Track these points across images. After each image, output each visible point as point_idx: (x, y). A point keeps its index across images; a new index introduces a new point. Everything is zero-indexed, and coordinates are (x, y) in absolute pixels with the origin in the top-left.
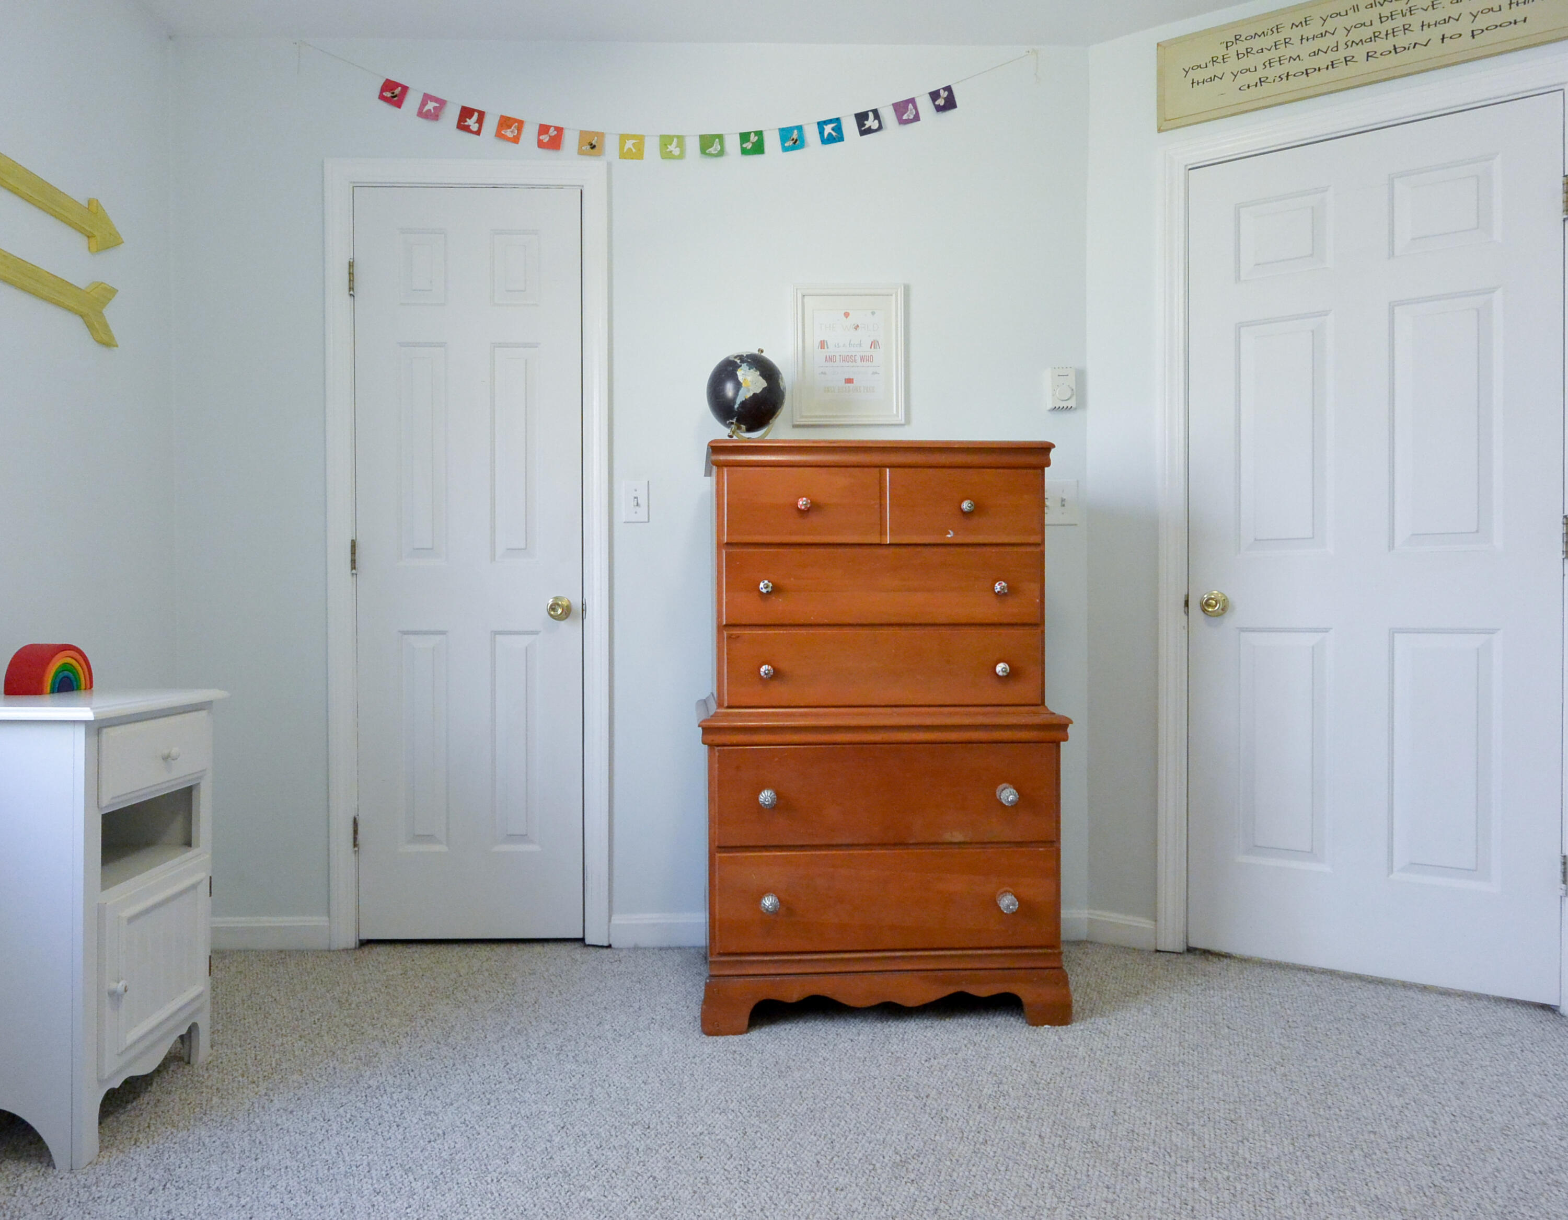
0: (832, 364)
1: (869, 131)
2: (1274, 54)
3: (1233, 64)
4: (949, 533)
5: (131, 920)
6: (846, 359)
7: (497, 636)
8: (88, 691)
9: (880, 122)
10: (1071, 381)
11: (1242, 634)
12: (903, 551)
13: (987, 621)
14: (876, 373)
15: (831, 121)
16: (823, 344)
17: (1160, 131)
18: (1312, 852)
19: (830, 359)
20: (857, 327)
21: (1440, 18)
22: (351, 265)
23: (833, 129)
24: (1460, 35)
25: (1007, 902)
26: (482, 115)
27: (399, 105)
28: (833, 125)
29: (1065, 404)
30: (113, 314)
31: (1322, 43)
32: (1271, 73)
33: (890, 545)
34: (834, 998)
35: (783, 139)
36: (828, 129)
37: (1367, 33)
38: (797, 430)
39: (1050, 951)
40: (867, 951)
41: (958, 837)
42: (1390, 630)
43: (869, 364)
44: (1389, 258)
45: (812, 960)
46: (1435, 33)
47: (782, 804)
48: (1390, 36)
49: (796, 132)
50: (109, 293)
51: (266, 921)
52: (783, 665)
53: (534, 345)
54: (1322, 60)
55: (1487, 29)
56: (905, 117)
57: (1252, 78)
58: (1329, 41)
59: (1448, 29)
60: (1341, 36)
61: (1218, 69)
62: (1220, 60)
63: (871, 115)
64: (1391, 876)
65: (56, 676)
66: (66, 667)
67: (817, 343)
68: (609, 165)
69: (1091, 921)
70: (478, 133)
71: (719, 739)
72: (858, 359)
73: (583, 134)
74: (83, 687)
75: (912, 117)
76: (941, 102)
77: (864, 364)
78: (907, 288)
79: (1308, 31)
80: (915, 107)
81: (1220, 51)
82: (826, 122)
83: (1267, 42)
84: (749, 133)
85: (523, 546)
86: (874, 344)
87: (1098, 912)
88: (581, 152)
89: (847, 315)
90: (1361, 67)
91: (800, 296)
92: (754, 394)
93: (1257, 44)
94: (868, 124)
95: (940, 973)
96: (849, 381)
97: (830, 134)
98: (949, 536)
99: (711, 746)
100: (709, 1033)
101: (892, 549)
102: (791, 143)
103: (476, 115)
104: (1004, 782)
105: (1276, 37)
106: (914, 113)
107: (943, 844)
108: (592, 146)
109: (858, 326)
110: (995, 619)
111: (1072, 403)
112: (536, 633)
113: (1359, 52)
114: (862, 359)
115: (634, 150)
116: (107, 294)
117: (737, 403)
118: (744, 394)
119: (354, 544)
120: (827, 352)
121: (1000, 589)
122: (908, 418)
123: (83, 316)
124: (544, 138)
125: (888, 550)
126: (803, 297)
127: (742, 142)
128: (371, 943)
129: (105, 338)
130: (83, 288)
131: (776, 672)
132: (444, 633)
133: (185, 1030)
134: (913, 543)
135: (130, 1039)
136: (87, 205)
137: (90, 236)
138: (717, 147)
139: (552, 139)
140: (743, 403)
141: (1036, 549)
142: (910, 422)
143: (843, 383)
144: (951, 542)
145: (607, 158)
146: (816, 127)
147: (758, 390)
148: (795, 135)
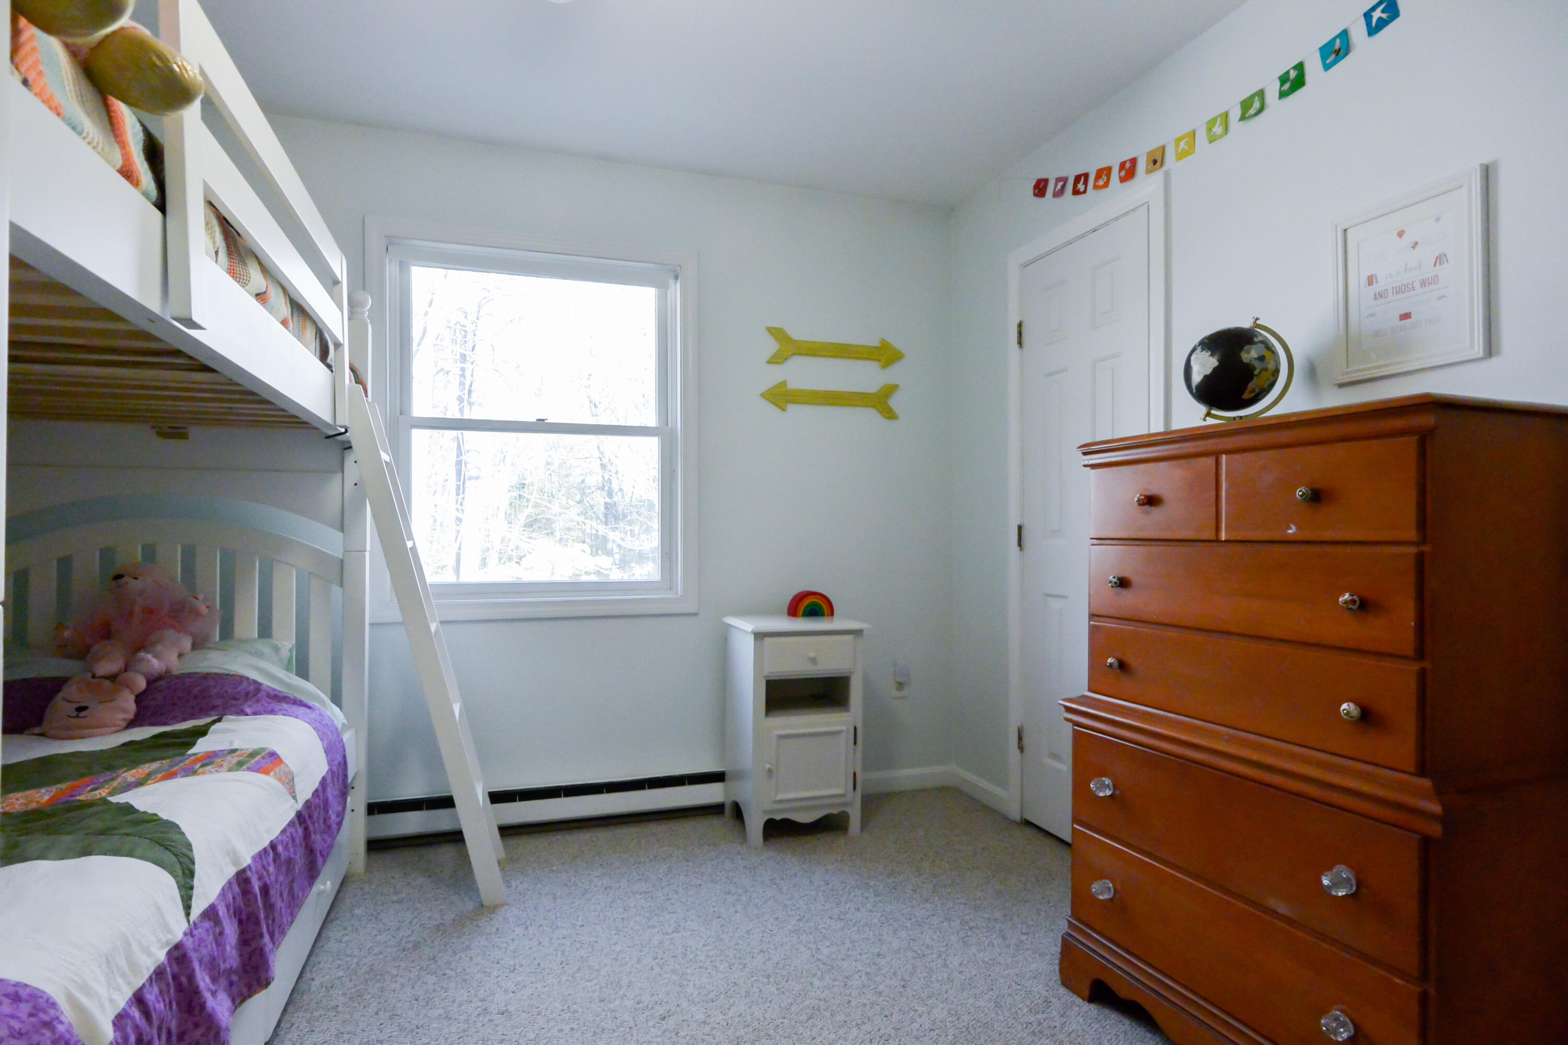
0: (1382, 301)
4: (1291, 529)
5: (781, 737)
6: (1399, 290)
8: (830, 617)
12: (1240, 548)
13: (1338, 644)
14: (1443, 297)
16: (1371, 280)
19: (1380, 296)
20: (1415, 246)
22: (1020, 325)
23: (1383, 11)
25: (1336, 1026)
26: (1086, 175)
27: (1043, 196)
28: (1383, 7)
33: (1226, 542)
35: (1324, 57)
36: (1377, 14)
38: (1343, 391)
41: (1283, 908)
43: (1433, 287)
45: (1137, 966)
47: (1119, 801)
49: (1338, 41)
50: (893, 389)
51: (982, 783)
52: (1131, 661)
53: (1118, 354)
65: (806, 607)
66: (812, 604)
67: (1364, 280)
68: (1167, 176)
70: (1085, 193)
71: (1076, 718)
72: (1417, 284)
73: (1149, 154)
74: (826, 614)
77: (1427, 289)
78: (1488, 173)
82: (1373, 9)
84: (1289, 71)
86: (1440, 259)
88: (1149, 172)
89: (1401, 234)
91: (1340, 233)
92: (1207, 375)
96: (1406, 316)
97: (1379, 19)
98: (1290, 531)
99: (1074, 724)
100: (1064, 983)
101: (1231, 547)
102: (1333, 57)
103: (1083, 178)
104: (1340, 863)
108: (1156, 161)
109: (1416, 243)
110: (1350, 644)
114: (1423, 284)
115: (1186, 148)
116: (890, 390)
117: (1194, 387)
118: (1197, 378)
119: (1020, 528)
120: (1376, 288)
121: (1346, 602)
122: (1491, 349)
123: (873, 407)
124: (1123, 173)
125: (1221, 550)
126: (1345, 230)
127: (1282, 85)
128: (1028, 823)
129: (890, 414)
130: (872, 391)
131: (1122, 666)
132: (1065, 597)
133: (835, 811)
134: (1252, 539)
135: (780, 797)
136: (878, 344)
137: (880, 361)
138: (1257, 105)
139: (1129, 170)
140: (1198, 387)
141: (1413, 550)
142: (1498, 353)
143: (1397, 322)
144: (1292, 539)
145: (1165, 168)
146: (1362, 21)
147: (1208, 371)
148: (1337, 45)
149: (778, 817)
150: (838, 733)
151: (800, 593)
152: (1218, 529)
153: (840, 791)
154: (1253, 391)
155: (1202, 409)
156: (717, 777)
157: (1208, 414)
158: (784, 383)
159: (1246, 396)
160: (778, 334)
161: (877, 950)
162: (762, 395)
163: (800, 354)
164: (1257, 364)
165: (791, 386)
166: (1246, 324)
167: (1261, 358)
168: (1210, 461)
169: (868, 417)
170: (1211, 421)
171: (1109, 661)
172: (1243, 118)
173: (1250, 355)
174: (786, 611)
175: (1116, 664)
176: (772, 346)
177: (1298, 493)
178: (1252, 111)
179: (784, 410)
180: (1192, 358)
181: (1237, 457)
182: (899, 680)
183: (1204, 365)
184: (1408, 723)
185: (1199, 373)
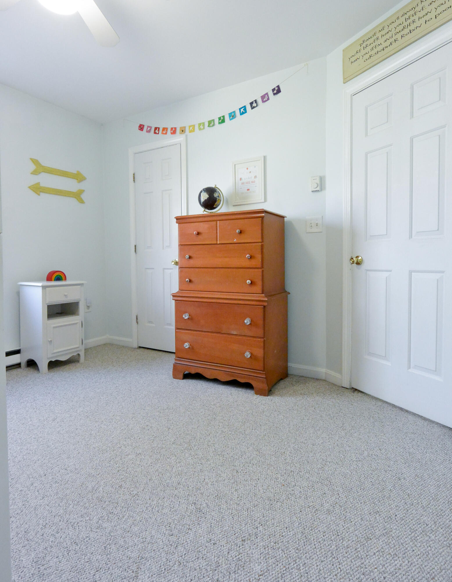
0: (243, 185)
1: (254, 107)
2: (374, 44)
3: (363, 52)
4: (235, 240)
5: (54, 327)
6: (247, 183)
7: (165, 270)
8: (65, 280)
9: (257, 104)
10: (318, 181)
11: (368, 272)
12: (223, 245)
13: (246, 267)
14: (256, 186)
15: (243, 107)
16: (241, 179)
17: (344, 83)
18: (385, 357)
19: (243, 183)
20: (250, 172)
21: (424, 14)
22: (134, 174)
23: (243, 110)
24: (431, 18)
25: (248, 355)
26: (159, 128)
27: (142, 130)
28: (243, 108)
29: (316, 190)
30: (83, 196)
31: (387, 36)
32: (373, 52)
33: (219, 244)
34: (202, 374)
35: (230, 117)
36: (242, 110)
37: (401, 27)
39: (262, 372)
40: (211, 363)
41: (235, 333)
42: (409, 271)
43: (254, 183)
44: (411, 119)
45: (197, 363)
46: (423, 21)
47: (191, 319)
48: (409, 26)
49: (233, 113)
50: (83, 191)
51: (121, 339)
52: (193, 279)
53: (171, 190)
54: (388, 42)
55: (440, 13)
56: (264, 100)
57: (367, 56)
58: (390, 34)
59: (427, 18)
60: (393, 32)
61: (357, 56)
62: (359, 52)
63: (254, 102)
64: (410, 370)
65: (55, 277)
66: (58, 276)
67: (239, 179)
68: (186, 136)
69: (326, 373)
70: (158, 134)
71: (176, 298)
72: (251, 182)
73: (181, 128)
75: (266, 99)
76: (275, 92)
77: (253, 183)
78: (265, 157)
79: (383, 32)
80: (268, 96)
81: (359, 48)
82: (241, 108)
83: (371, 41)
84: (221, 117)
85: (169, 245)
86: (255, 177)
87: (328, 371)
88: (180, 133)
89: (247, 169)
90: (400, 42)
91: (234, 165)
92: (205, 200)
93: (368, 42)
94: (253, 105)
95: (230, 373)
96: (248, 190)
97: (243, 112)
99: (176, 300)
100: (174, 378)
101: (220, 245)
102: (232, 117)
103: (158, 129)
104: (248, 317)
105: (375, 37)
106: (267, 97)
107: (231, 334)
108: (183, 131)
110: (248, 266)
111: (318, 189)
112: (172, 269)
113: (399, 36)
114: (252, 182)
115: (192, 130)
116: (82, 192)
117: (202, 202)
118: (202, 200)
119: (135, 246)
120: (242, 181)
121: (248, 257)
122: (265, 201)
123: (75, 198)
124: (172, 131)
125: (218, 246)
126: (235, 165)
127: (219, 120)
128: (140, 347)
129: (82, 202)
130: (75, 191)
131: (190, 281)
132: (153, 269)
133: (75, 354)
134: (225, 243)
135: (55, 351)
136: (76, 173)
137: (77, 179)
138: (213, 123)
139: (174, 131)
140: (203, 202)
141: (260, 244)
142: (266, 201)
143: (246, 191)
144: (235, 242)
145: (186, 134)
146: (239, 110)
147: (206, 199)
148: (233, 114)
149: (53, 360)
150: (76, 323)
151: (52, 272)
152: (217, 241)
153: (77, 346)
154: (216, 205)
155: (202, 209)
156: (18, 352)
157: (205, 211)
158: (39, 183)
159: (214, 206)
160: (35, 162)
161: (115, 386)
162: (29, 187)
163: (45, 172)
164: (217, 198)
165: (42, 185)
166: (213, 186)
167: (218, 196)
168: (215, 223)
169: (73, 201)
170: (205, 213)
171: (187, 280)
172: (209, 126)
173: (216, 195)
174: (46, 279)
175: (189, 281)
176: (33, 167)
177: (237, 231)
178: (211, 125)
179: (39, 195)
180: (202, 194)
181: (221, 222)
182: (88, 305)
183: (205, 196)
184: (259, 283)
185: (203, 199)
